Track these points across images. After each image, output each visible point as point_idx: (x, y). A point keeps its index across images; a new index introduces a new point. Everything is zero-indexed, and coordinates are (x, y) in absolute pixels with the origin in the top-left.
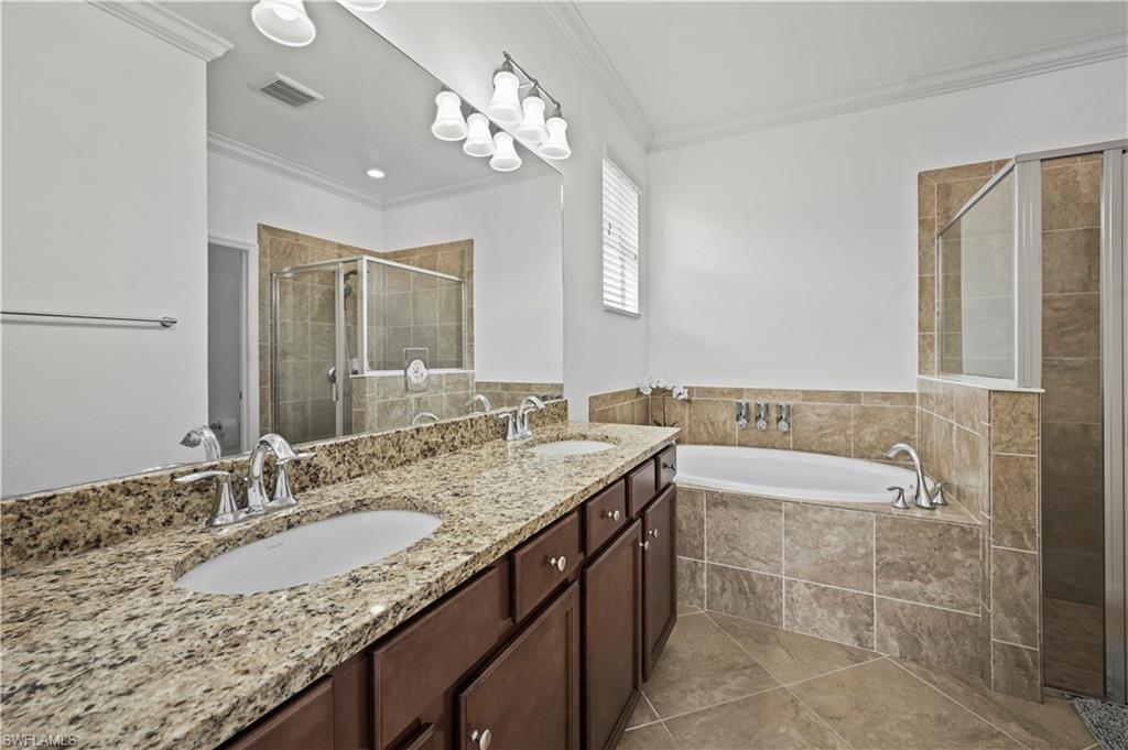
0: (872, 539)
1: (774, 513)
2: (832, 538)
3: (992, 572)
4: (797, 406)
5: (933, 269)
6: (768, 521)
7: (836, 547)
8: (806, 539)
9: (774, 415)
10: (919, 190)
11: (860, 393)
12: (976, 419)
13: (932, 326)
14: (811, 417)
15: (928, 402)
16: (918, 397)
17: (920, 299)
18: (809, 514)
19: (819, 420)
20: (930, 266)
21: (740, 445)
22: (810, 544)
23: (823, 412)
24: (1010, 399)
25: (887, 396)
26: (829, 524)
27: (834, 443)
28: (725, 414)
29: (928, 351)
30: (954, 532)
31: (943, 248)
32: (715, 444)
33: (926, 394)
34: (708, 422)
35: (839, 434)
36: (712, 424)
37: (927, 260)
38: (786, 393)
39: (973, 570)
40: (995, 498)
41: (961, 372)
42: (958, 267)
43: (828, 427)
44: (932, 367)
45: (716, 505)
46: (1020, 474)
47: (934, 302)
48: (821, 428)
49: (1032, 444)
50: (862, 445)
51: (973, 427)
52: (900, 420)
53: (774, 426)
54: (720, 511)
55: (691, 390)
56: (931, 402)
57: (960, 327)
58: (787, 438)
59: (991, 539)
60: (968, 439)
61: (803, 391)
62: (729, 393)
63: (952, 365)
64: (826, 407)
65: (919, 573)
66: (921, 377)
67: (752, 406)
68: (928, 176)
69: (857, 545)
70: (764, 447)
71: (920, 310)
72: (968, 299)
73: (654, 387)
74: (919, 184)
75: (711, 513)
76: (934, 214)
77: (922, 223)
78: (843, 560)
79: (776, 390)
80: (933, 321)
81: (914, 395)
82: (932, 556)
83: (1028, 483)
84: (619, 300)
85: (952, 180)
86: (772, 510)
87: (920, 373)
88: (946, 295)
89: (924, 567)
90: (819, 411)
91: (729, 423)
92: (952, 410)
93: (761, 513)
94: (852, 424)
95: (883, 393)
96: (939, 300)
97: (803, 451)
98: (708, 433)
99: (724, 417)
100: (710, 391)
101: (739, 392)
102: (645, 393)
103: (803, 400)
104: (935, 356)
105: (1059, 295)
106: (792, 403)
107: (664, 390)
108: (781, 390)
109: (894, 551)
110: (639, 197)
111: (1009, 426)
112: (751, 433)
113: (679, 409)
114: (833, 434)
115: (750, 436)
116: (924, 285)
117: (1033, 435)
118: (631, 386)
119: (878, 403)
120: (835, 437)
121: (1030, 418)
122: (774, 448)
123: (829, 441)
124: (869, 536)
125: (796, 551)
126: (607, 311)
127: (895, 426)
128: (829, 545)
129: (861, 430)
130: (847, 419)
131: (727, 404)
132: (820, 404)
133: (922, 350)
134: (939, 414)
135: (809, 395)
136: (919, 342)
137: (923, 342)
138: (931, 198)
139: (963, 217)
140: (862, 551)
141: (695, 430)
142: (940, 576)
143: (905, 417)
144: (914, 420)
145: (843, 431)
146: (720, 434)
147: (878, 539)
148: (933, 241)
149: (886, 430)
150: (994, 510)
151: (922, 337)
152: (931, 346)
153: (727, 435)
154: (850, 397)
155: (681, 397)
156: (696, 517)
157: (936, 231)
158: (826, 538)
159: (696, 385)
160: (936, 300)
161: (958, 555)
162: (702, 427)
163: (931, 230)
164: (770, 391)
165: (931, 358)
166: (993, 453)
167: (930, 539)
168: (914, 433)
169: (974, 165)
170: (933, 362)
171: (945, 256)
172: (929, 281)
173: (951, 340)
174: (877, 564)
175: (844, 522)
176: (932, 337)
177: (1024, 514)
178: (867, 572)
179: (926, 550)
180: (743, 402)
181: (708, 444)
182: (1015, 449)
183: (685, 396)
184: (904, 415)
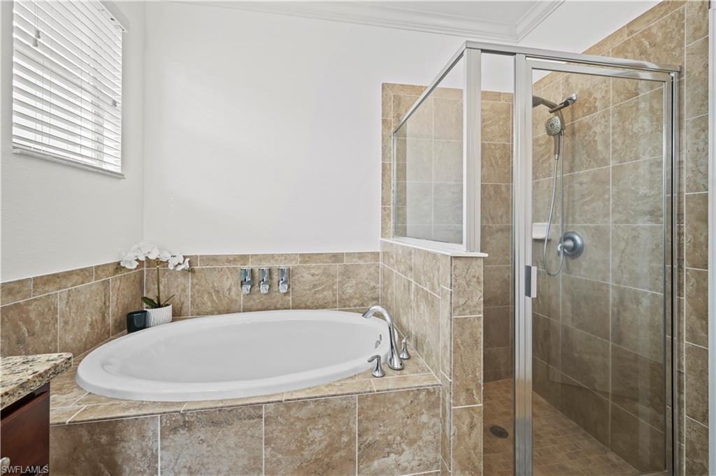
0: (354, 423)
1: (252, 421)
2: (316, 434)
3: (452, 433)
4: (296, 268)
5: (390, 158)
6: (245, 433)
7: (321, 442)
8: (289, 443)
9: (276, 277)
10: (383, 97)
11: (343, 253)
12: (436, 283)
13: (390, 201)
14: (307, 277)
15: (389, 261)
16: (381, 255)
17: (383, 180)
18: (292, 412)
19: (313, 279)
20: (389, 155)
21: (244, 311)
22: (293, 447)
23: (317, 273)
24: (465, 264)
25: (361, 256)
26: (312, 419)
27: (325, 297)
28: (230, 280)
29: (387, 220)
30: (422, 396)
31: (397, 143)
32: (220, 313)
33: (388, 253)
34: (212, 291)
35: (328, 290)
36: (218, 292)
37: (387, 151)
38: (287, 257)
39: (436, 429)
40: (454, 360)
41: (406, 236)
42: (405, 159)
43: (320, 285)
44: (390, 232)
45: (175, 430)
46: (471, 334)
47: (390, 183)
48: (315, 286)
49: (479, 304)
50: (344, 297)
51: (433, 289)
52: (370, 274)
53: (275, 288)
54: (181, 437)
55: (192, 260)
56: (391, 260)
57: (405, 202)
58: (287, 297)
59: (452, 401)
60: (426, 299)
61: (300, 254)
62: (235, 260)
63: (401, 231)
64: (319, 267)
65: (395, 446)
66: (383, 239)
67: (256, 270)
68: (388, 87)
69: (341, 434)
70: (267, 309)
71: (383, 188)
72: (410, 183)
73: (142, 258)
74: (382, 93)
75: (166, 443)
76: (391, 118)
77: (384, 121)
78: (326, 456)
79: (278, 255)
80: (389, 196)
81: (378, 253)
82: (405, 425)
83: (476, 342)
84: (93, 155)
85: (401, 94)
86: (250, 418)
87: (382, 236)
88: (398, 179)
89: (399, 438)
90: (313, 271)
91: (234, 289)
92: (411, 269)
93: (237, 425)
94: (337, 280)
95: (360, 253)
96: (394, 181)
97: (301, 308)
98: (213, 301)
99: (229, 282)
100: (214, 259)
101: (244, 258)
102: (128, 267)
103: (300, 262)
104: (391, 224)
105: (454, 183)
106: (291, 265)
107: (158, 262)
108: (282, 255)
109: (374, 429)
110: (123, 35)
111: (465, 290)
112: (255, 297)
113: (181, 280)
114: (323, 290)
115: (254, 300)
116: (385, 168)
117: (478, 297)
118: (111, 260)
119: (356, 261)
120: (325, 293)
121: (479, 282)
122: (276, 309)
123: (321, 296)
124: (352, 421)
125: (279, 460)
126: (21, 154)
127: (367, 279)
128: (313, 442)
129: (343, 285)
130: (334, 276)
131: (231, 271)
132: (314, 265)
133: (383, 220)
134: (399, 270)
135: (306, 258)
136: (382, 212)
137: (384, 212)
138: (390, 104)
139: (408, 121)
140: (345, 439)
141: (198, 300)
142: (412, 443)
143: (372, 271)
144: (378, 273)
145: (331, 287)
146: (225, 302)
147: (360, 421)
148: (390, 137)
149: (360, 282)
150: (453, 374)
151: (384, 209)
152: (389, 215)
153: (232, 301)
154: (336, 257)
155: (180, 268)
156: (145, 455)
157: (393, 129)
158: (311, 434)
159: (198, 254)
160: (392, 182)
161: (424, 418)
162: (206, 296)
163: (390, 128)
164: (273, 256)
165: (389, 226)
166: (453, 317)
167: (404, 409)
168: (378, 283)
169: (414, 86)
170: (390, 228)
171: (397, 150)
172: (388, 167)
173: (400, 212)
174: (360, 449)
175: (329, 411)
176: (389, 209)
177: (474, 372)
178: (350, 460)
179: (401, 421)
180: (248, 267)
181: (212, 313)
182: (468, 311)
183: (186, 266)
184: (372, 270)
